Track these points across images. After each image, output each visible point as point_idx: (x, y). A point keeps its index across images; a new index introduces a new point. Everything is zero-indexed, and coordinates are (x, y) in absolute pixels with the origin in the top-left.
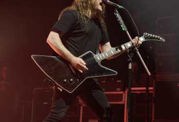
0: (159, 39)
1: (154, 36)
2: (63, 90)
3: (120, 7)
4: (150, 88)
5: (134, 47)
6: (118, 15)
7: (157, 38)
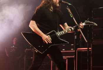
0: (94, 24)
1: (91, 22)
4: (90, 48)
6: (68, 9)
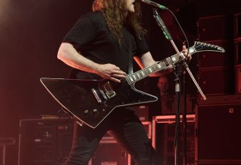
1: (209, 45)
2: (84, 124)
3: (161, 6)
5: (182, 62)
6: (158, 18)
7: (213, 49)
